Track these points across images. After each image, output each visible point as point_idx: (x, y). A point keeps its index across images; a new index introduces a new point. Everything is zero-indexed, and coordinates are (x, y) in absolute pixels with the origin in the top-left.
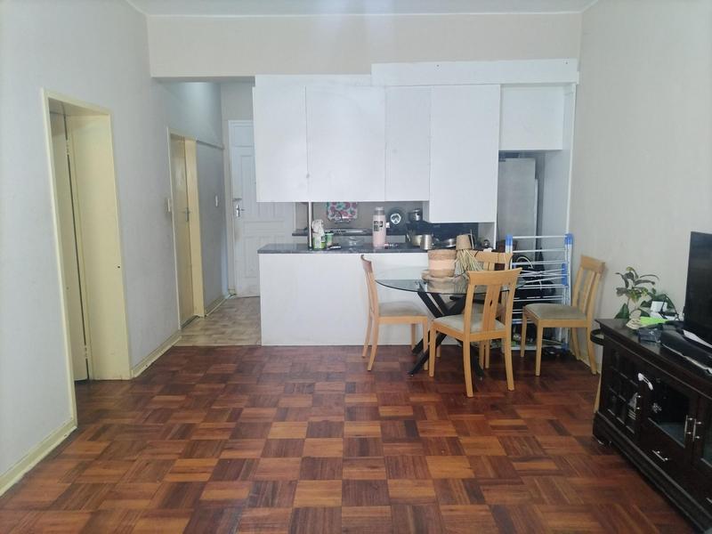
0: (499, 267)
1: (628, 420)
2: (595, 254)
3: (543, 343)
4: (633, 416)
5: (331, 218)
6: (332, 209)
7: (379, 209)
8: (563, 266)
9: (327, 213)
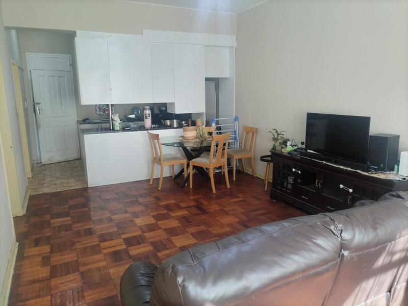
0: (210, 134)
1: (287, 188)
2: (250, 125)
3: (228, 168)
4: (290, 186)
5: (99, 113)
6: (99, 107)
7: (147, 107)
8: (235, 131)
9: (96, 110)
